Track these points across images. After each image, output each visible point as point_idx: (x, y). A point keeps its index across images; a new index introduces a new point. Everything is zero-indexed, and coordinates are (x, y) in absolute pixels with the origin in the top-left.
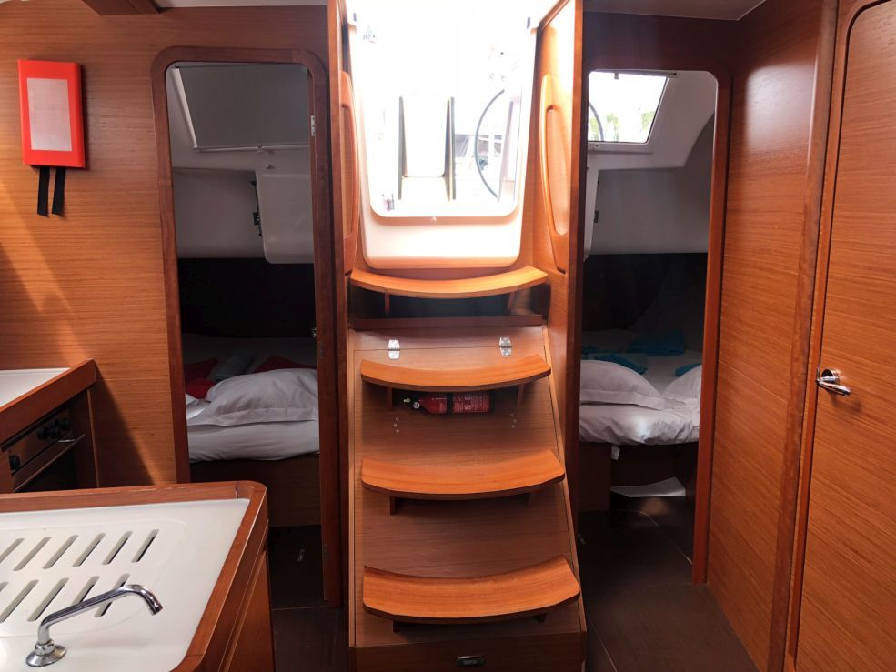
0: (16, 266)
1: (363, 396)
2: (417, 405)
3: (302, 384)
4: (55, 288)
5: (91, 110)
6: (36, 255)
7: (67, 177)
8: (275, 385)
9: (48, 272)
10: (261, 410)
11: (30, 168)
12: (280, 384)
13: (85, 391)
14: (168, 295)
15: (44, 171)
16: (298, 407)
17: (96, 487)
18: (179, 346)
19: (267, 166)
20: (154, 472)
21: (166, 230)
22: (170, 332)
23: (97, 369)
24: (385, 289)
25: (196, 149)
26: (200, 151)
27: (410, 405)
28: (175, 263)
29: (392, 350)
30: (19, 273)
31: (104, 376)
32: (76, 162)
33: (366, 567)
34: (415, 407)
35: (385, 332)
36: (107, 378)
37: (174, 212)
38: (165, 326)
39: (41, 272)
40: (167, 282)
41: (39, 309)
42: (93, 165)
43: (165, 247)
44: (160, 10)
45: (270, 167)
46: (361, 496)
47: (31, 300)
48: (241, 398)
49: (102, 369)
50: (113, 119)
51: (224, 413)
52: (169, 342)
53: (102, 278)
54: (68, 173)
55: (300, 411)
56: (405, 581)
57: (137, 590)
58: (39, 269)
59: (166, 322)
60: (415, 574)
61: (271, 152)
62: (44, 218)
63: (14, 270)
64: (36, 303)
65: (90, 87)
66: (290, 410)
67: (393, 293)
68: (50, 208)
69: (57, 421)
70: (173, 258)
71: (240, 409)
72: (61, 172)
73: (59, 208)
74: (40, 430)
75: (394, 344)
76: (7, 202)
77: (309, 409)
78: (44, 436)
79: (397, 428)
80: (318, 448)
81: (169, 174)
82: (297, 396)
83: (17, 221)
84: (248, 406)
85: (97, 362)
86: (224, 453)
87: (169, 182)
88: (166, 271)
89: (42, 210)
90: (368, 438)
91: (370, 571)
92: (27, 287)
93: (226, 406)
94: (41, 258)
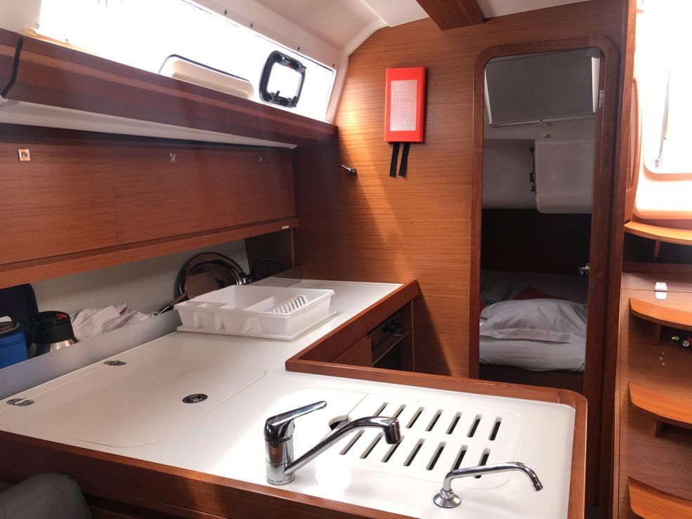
0: (374, 212)
1: (630, 330)
2: (686, 344)
3: (562, 312)
4: (395, 227)
5: (430, 100)
6: (385, 205)
7: (410, 149)
8: (539, 311)
9: (392, 216)
10: (527, 330)
11: (388, 144)
12: (544, 311)
13: (410, 302)
14: (473, 236)
15: (396, 145)
16: (558, 331)
17: (412, 371)
18: (478, 274)
19: (545, 135)
20: (452, 367)
21: (475, 186)
22: (473, 263)
23: (419, 286)
24: (658, 237)
25: (491, 125)
26: (493, 126)
27: (679, 343)
28: (481, 211)
29: (658, 291)
30: (375, 216)
31: (423, 291)
32: (418, 139)
33: (629, 477)
34: (684, 345)
35: (652, 275)
36: (426, 294)
37: (482, 172)
38: (469, 259)
39: (388, 216)
40: (473, 225)
41: (385, 241)
42: (428, 140)
43: (474, 199)
44: (485, 20)
45: (547, 137)
46: (626, 416)
47: (379, 235)
48: (512, 318)
49: (421, 286)
50: (444, 105)
51: (498, 328)
52: (471, 271)
53: (427, 222)
54: (411, 146)
55: (560, 334)
56: (669, 499)
57: (521, 467)
58: (387, 214)
59: (470, 256)
60: (677, 494)
61: (550, 124)
62: (393, 179)
63: (372, 214)
64: (383, 237)
65: (431, 84)
66: (551, 332)
67: (664, 240)
68: (398, 171)
69: (392, 320)
70: (479, 208)
71: (511, 327)
72: (407, 145)
73: (403, 172)
74: (383, 325)
75: (661, 286)
76: (371, 168)
77: (566, 334)
78: (385, 330)
79: (662, 361)
80: (583, 368)
81: (481, 143)
82: (558, 322)
83: (377, 182)
84: (517, 325)
85: (419, 281)
86: (497, 359)
87: (481, 150)
88: (473, 217)
89: (393, 173)
90: (634, 366)
91: (632, 481)
92: (379, 226)
93: (499, 323)
94: (388, 206)
